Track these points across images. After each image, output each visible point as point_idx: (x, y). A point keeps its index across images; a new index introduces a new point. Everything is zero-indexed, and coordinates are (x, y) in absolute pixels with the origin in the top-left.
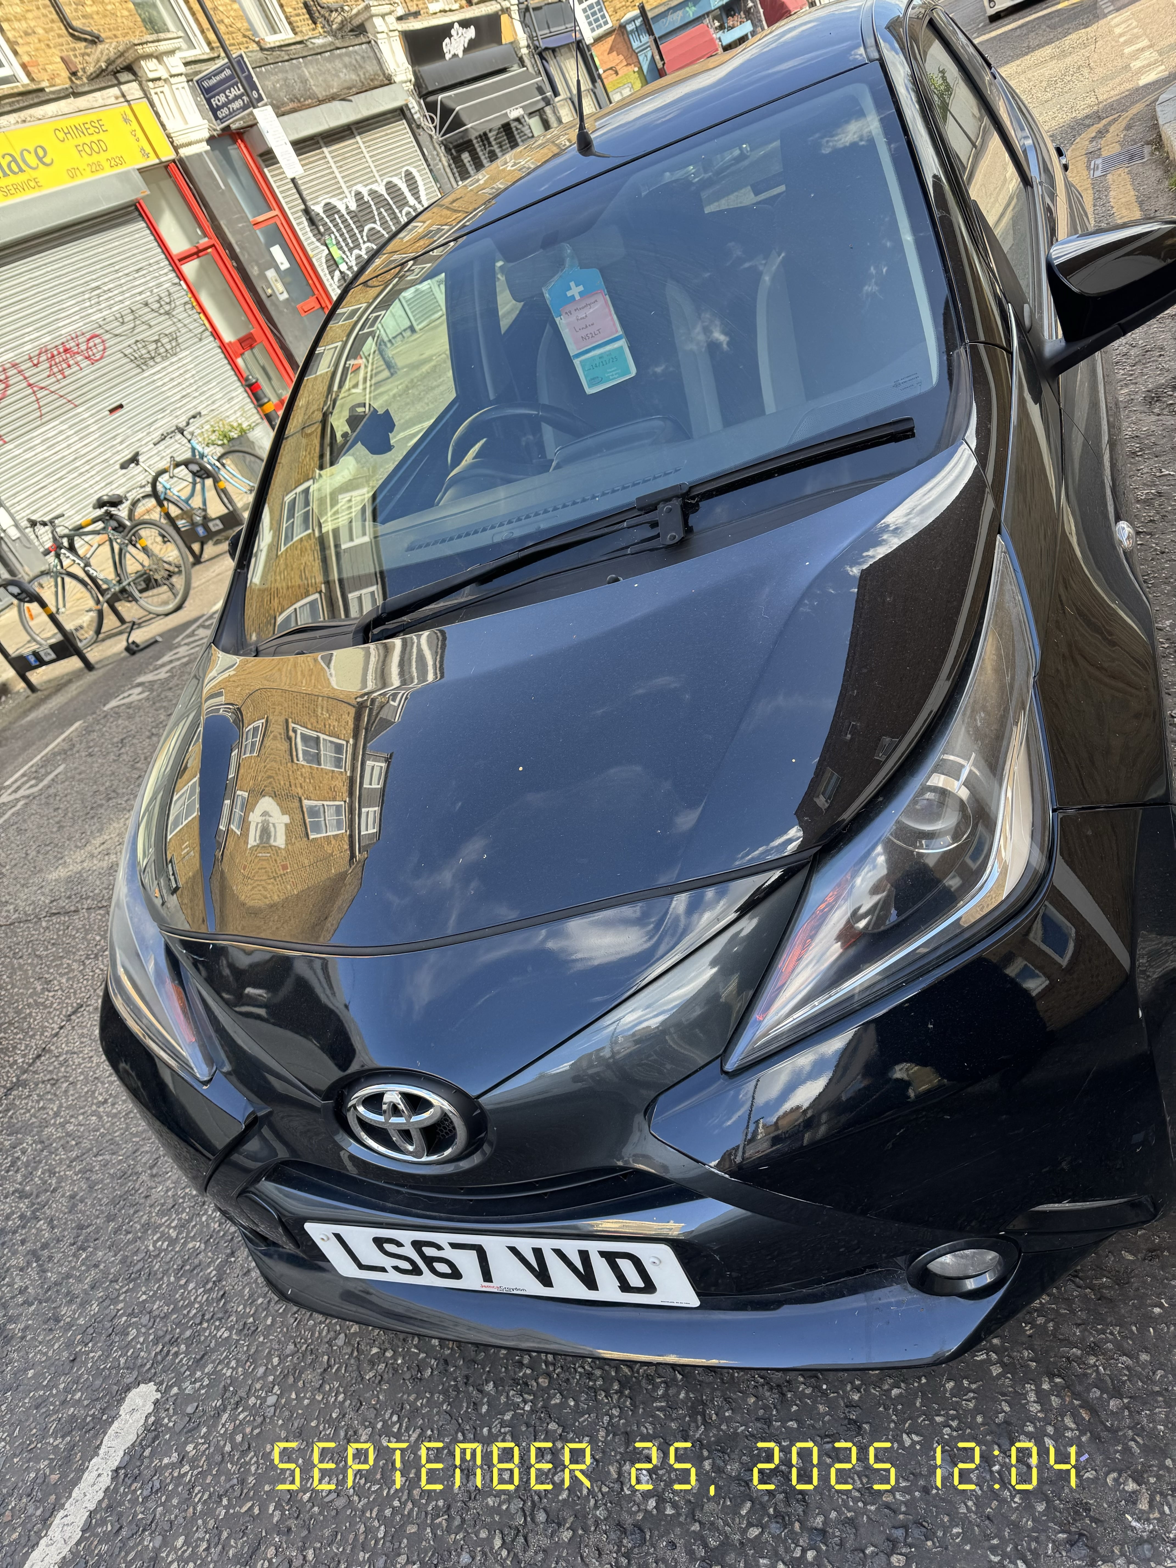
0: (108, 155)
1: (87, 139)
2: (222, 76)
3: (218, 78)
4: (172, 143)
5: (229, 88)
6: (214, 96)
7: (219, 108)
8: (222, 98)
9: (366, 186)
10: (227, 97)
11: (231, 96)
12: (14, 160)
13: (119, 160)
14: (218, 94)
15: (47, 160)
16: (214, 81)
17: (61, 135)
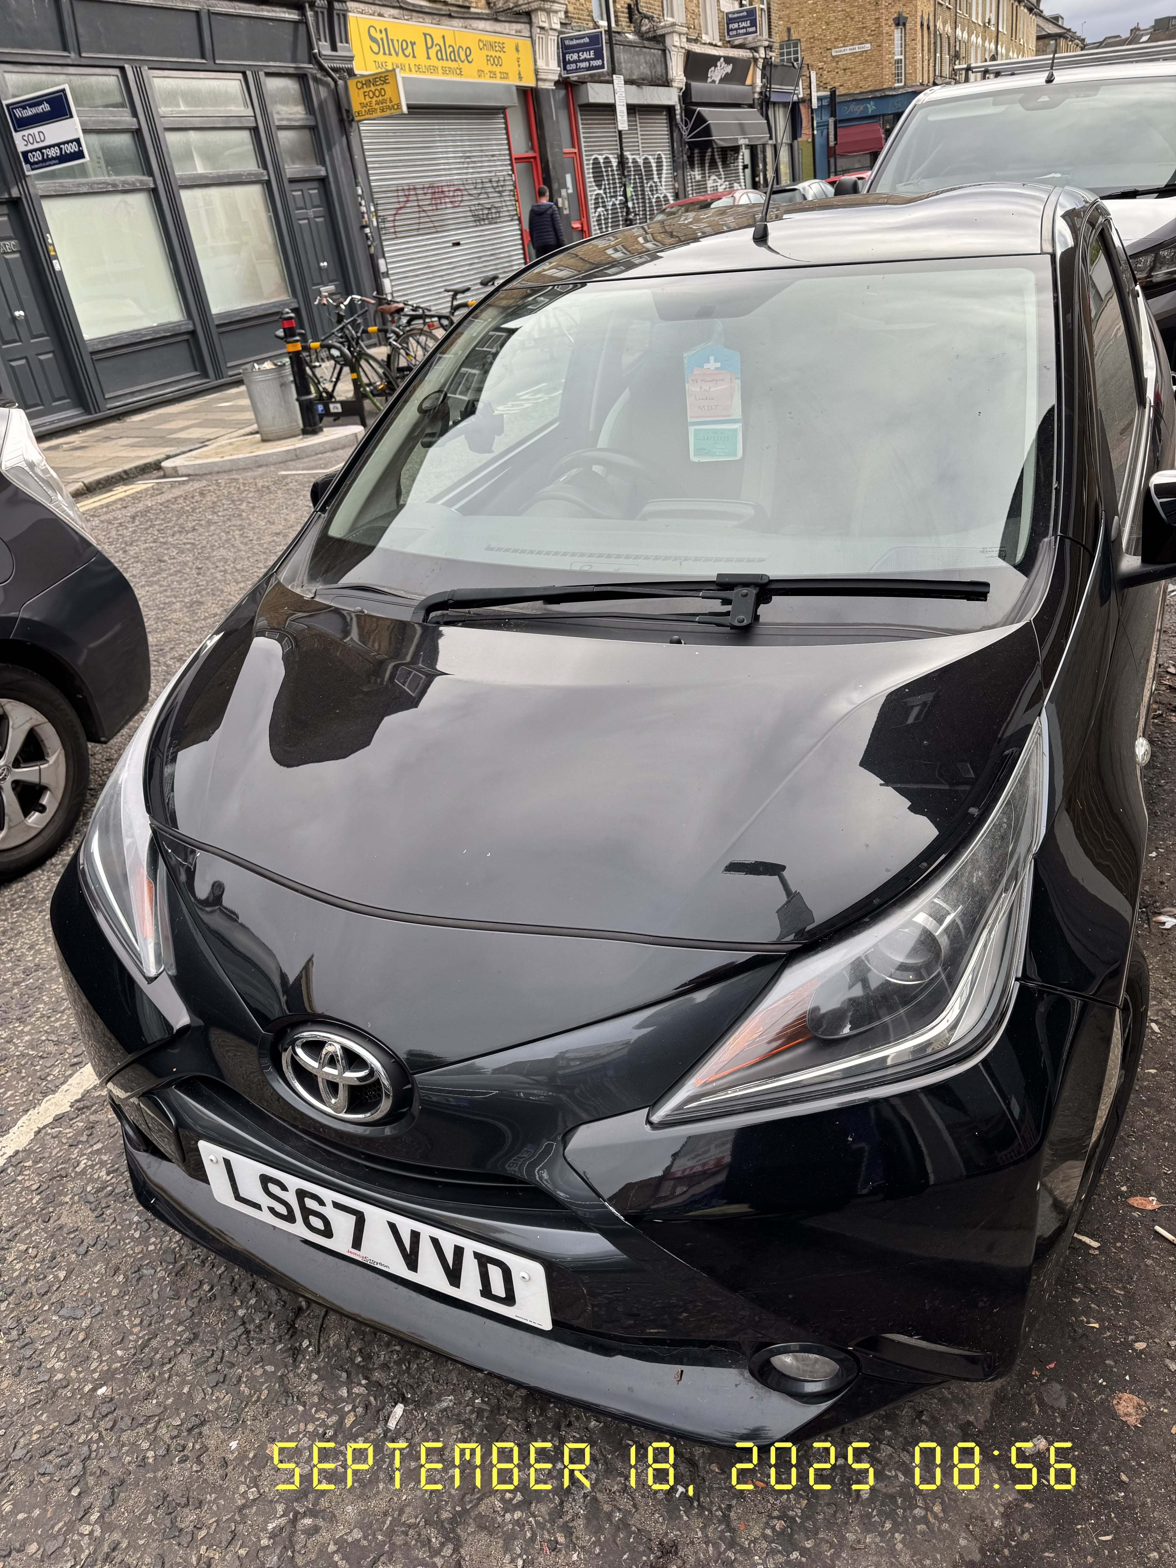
0: (502, 69)
1: (494, 54)
2: (582, 41)
3: (578, 42)
4: (536, 75)
5: (583, 51)
6: (569, 53)
7: (570, 62)
8: (575, 57)
9: (632, 155)
10: (579, 57)
11: (582, 57)
12: (454, 51)
13: (505, 76)
14: (573, 53)
15: (470, 59)
16: (575, 42)
17: (481, 45)
